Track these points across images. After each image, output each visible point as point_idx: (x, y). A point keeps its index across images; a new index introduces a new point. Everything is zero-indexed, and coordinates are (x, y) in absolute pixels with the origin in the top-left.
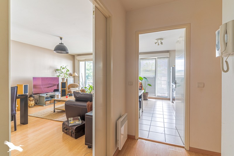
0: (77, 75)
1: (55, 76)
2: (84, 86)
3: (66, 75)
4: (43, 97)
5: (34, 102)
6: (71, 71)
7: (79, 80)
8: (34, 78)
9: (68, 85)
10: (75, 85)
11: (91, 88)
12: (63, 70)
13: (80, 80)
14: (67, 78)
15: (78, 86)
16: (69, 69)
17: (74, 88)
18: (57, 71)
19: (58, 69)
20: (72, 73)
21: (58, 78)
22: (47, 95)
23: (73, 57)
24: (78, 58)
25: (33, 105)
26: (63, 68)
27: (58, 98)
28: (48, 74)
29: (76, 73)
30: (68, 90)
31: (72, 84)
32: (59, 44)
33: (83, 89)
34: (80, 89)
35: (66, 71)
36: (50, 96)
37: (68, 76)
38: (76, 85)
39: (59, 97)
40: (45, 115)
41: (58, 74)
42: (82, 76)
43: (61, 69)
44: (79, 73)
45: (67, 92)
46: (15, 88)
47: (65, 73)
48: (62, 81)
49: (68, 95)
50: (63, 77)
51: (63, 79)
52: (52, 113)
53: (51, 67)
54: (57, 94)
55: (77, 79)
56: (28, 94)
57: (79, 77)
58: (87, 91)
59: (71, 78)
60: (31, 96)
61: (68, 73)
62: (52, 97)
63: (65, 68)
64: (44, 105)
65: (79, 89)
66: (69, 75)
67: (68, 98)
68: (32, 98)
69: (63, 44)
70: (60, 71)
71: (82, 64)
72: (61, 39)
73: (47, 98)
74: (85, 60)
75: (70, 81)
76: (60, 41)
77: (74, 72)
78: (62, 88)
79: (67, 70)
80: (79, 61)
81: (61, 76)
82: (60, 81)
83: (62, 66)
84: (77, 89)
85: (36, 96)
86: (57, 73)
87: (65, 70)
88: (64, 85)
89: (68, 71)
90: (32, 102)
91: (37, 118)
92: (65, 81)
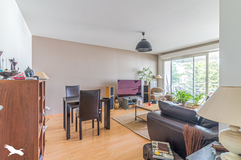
0: (161, 78)
1: (138, 79)
2: (169, 91)
3: (148, 77)
4: (126, 100)
5: (118, 104)
6: (154, 73)
7: (163, 83)
8: (119, 81)
9: (151, 89)
10: (158, 89)
11: (181, 94)
12: (146, 73)
13: (165, 84)
14: (149, 81)
15: (162, 90)
16: (152, 71)
17: (158, 92)
18: (139, 73)
19: (140, 71)
20: (155, 76)
21: (141, 80)
22: (130, 98)
23: (156, 57)
24: (162, 57)
25: (118, 107)
26: (146, 70)
27: (140, 105)
28: (131, 77)
29: (159, 75)
30: (150, 95)
31: (155, 88)
32: (141, 41)
33: (168, 95)
34: (165, 94)
35: (148, 73)
36: (133, 100)
37: (150, 79)
38: (160, 89)
39: (141, 103)
40: (126, 122)
41: (141, 77)
42: (167, 79)
43: (144, 71)
44: (163, 75)
45: (149, 97)
46: (98, 92)
47: (148, 75)
48: (144, 85)
49: (150, 101)
50: (146, 80)
51: (146, 82)
52: (133, 120)
53: (134, 70)
54: (139, 100)
55: (160, 82)
56: (114, 96)
57: (163, 80)
58: (174, 98)
59: (154, 81)
60: (116, 98)
61: (151, 75)
62: (135, 101)
63: (148, 70)
64: (127, 109)
65: (163, 94)
66: (152, 78)
67: (150, 106)
68: (117, 101)
69: (146, 40)
70: (142, 73)
71: (167, 64)
72: (143, 34)
73: (130, 101)
74: (171, 59)
75: (153, 84)
76: (142, 37)
77: (157, 74)
78: (145, 92)
79: (150, 71)
80: (163, 61)
81: (143, 78)
82: (143, 84)
83: (145, 68)
84: (161, 94)
85: (121, 98)
86: (139, 76)
87: (147, 71)
88: (146, 88)
89: (151, 73)
90: (117, 104)
91: (119, 124)
92: (148, 84)
